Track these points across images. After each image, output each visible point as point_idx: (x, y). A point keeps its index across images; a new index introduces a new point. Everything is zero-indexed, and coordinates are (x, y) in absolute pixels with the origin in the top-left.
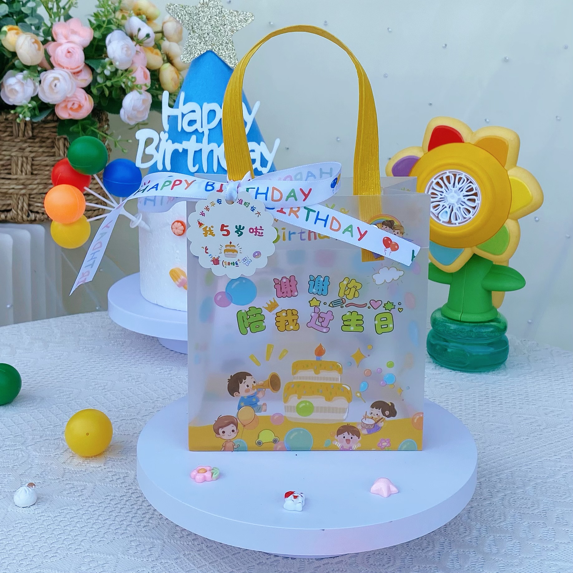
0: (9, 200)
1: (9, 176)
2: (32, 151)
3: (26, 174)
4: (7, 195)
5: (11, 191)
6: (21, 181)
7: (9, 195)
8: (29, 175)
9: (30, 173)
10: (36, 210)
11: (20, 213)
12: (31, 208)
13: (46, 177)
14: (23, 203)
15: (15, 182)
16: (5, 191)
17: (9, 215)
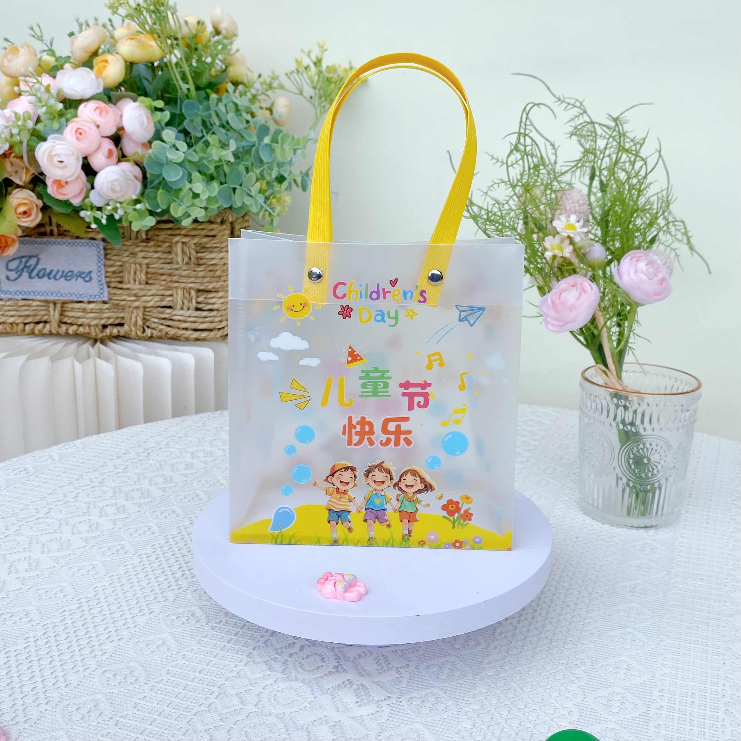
0: (121, 312)
1: (121, 286)
2: (146, 256)
3: (140, 284)
4: (120, 308)
5: (123, 303)
6: (134, 292)
7: (122, 308)
8: (143, 284)
9: (144, 283)
10: (154, 326)
11: (133, 328)
12: (148, 324)
13: (163, 288)
14: (136, 317)
15: (127, 292)
16: (116, 302)
17: (123, 331)
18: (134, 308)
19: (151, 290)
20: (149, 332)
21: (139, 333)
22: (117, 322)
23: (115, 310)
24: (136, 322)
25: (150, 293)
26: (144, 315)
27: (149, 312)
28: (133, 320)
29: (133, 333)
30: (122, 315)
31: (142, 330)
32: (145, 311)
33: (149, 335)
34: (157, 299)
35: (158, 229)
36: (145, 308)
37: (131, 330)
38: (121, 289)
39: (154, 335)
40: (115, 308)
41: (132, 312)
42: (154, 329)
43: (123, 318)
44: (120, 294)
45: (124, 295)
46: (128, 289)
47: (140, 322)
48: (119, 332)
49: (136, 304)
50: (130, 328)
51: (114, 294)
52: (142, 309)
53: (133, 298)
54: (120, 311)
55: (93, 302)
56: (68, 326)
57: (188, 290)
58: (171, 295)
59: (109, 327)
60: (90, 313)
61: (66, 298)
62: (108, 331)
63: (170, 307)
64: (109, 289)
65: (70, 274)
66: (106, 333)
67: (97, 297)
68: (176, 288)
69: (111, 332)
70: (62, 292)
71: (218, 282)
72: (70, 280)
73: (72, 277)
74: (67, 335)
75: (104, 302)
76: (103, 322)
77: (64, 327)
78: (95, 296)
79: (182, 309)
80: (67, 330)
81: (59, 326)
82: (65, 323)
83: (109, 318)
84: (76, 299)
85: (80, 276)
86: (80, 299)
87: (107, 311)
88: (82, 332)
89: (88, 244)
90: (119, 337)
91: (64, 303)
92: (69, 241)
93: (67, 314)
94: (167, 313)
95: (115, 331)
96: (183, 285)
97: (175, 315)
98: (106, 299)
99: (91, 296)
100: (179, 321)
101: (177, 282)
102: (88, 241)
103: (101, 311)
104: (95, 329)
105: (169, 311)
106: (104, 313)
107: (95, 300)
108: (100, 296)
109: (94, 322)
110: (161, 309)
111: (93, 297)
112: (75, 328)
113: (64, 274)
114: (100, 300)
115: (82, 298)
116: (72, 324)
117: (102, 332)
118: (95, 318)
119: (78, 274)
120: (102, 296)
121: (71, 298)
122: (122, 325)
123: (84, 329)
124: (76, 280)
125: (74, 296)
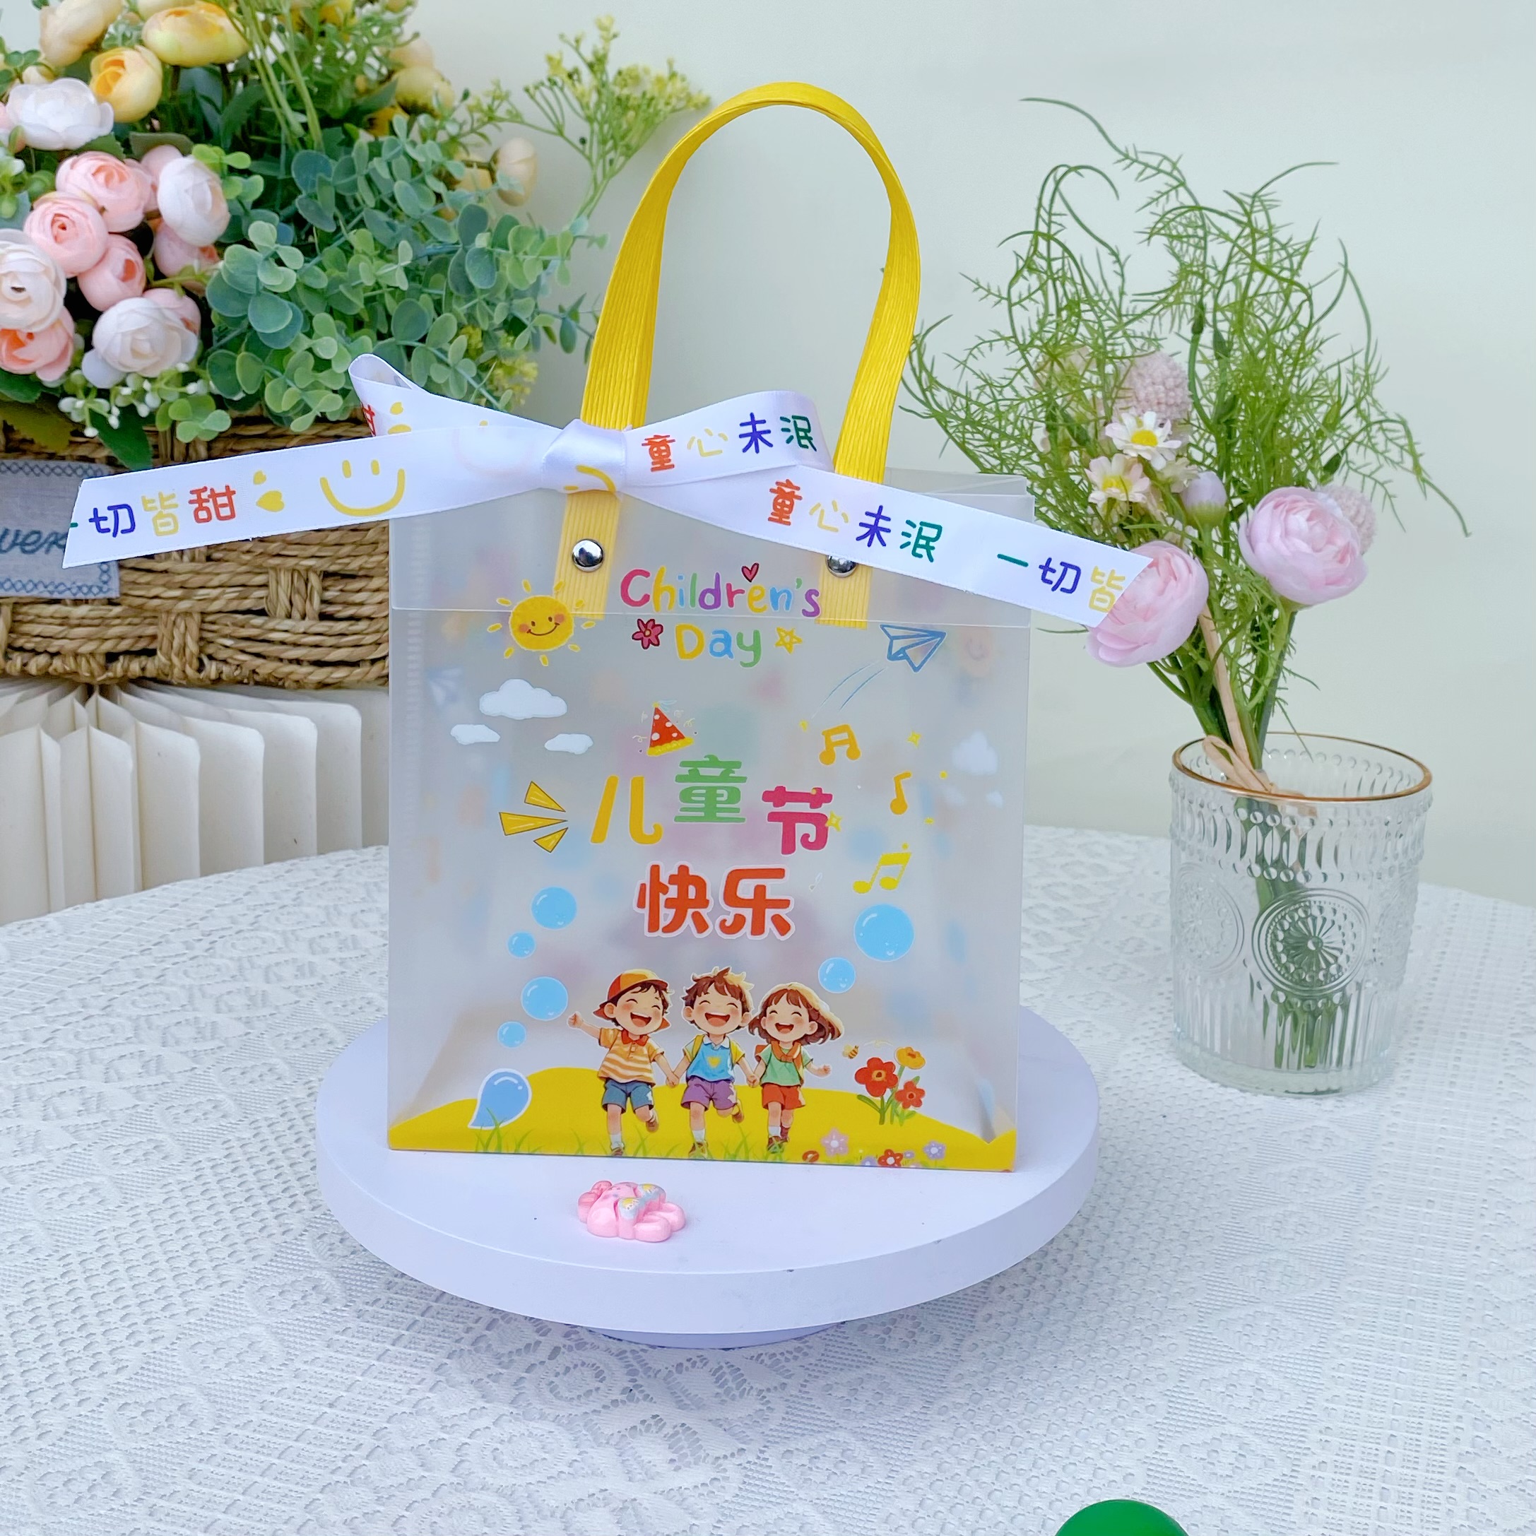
0: (150, 624)
1: (149, 564)
3: (193, 559)
4: (146, 614)
5: (154, 603)
6: (178, 579)
7: (151, 614)
8: (200, 561)
9: (204, 558)
10: (223, 654)
11: (176, 660)
12: (211, 650)
13: (243, 568)
14: (184, 635)
15: (163, 579)
16: (139, 601)
17: (152, 666)
18: (178, 615)
19: (218, 574)
20: (212, 669)
21: (190, 671)
22: (141, 645)
23: (136, 620)
24: (184, 646)
25: (216, 581)
26: (201, 630)
27: (213, 623)
28: (176, 643)
29: (177, 671)
30: (150, 630)
31: (196, 663)
32: (203, 622)
33: (213, 675)
34: (231, 593)
35: (234, 436)
36: (203, 613)
37: (172, 666)
38: (149, 571)
39: (224, 677)
40: (136, 617)
41: (174, 623)
42: (225, 661)
43: (154, 637)
44: (148, 583)
45: (156, 586)
46: (166, 571)
47: (192, 647)
48: (143, 669)
49: (184, 605)
50: (170, 660)
51: (134, 583)
52: (197, 617)
53: (178, 593)
54: (147, 621)
55: (87, 602)
56: (26, 655)
57: (303, 573)
58: (265, 586)
59: (121, 658)
60: (79, 626)
61: (23, 593)
62: (118, 667)
63: (262, 613)
64: (124, 572)
65: (34, 538)
66: (115, 673)
67: (95, 590)
68: (275, 568)
69: (126, 671)
70: (14, 581)
71: (370, 555)
72: (33, 552)
73: (37, 546)
74: (25, 676)
75: (111, 602)
76: (108, 646)
77: (18, 659)
78: (90, 588)
79: (289, 616)
80: (25, 665)
81: (7, 657)
82: (21, 649)
83: (122, 638)
84: (47, 595)
85: (55, 543)
86: (56, 596)
87: (118, 621)
88: (60, 670)
89: (74, 471)
90: (142, 682)
91: (17, 605)
92: (32, 463)
93: (26, 628)
94: (254, 627)
95: (135, 667)
96: (291, 562)
97: (274, 630)
98: (114, 594)
99: (80, 588)
100: (283, 643)
101: (279, 555)
102: (75, 464)
103: (103, 622)
104: (88, 661)
105: (258, 621)
106: (109, 626)
107: (91, 596)
108: (101, 589)
109: (87, 648)
110: (240, 617)
111: (85, 590)
112: (43, 660)
113: (20, 540)
114: (101, 596)
115: (60, 593)
116: (35, 652)
117: (106, 669)
118: (89, 639)
119: (52, 539)
120: (105, 588)
121: (35, 593)
122: (151, 653)
123: (63, 662)
124: (47, 551)
125: (41, 588)
